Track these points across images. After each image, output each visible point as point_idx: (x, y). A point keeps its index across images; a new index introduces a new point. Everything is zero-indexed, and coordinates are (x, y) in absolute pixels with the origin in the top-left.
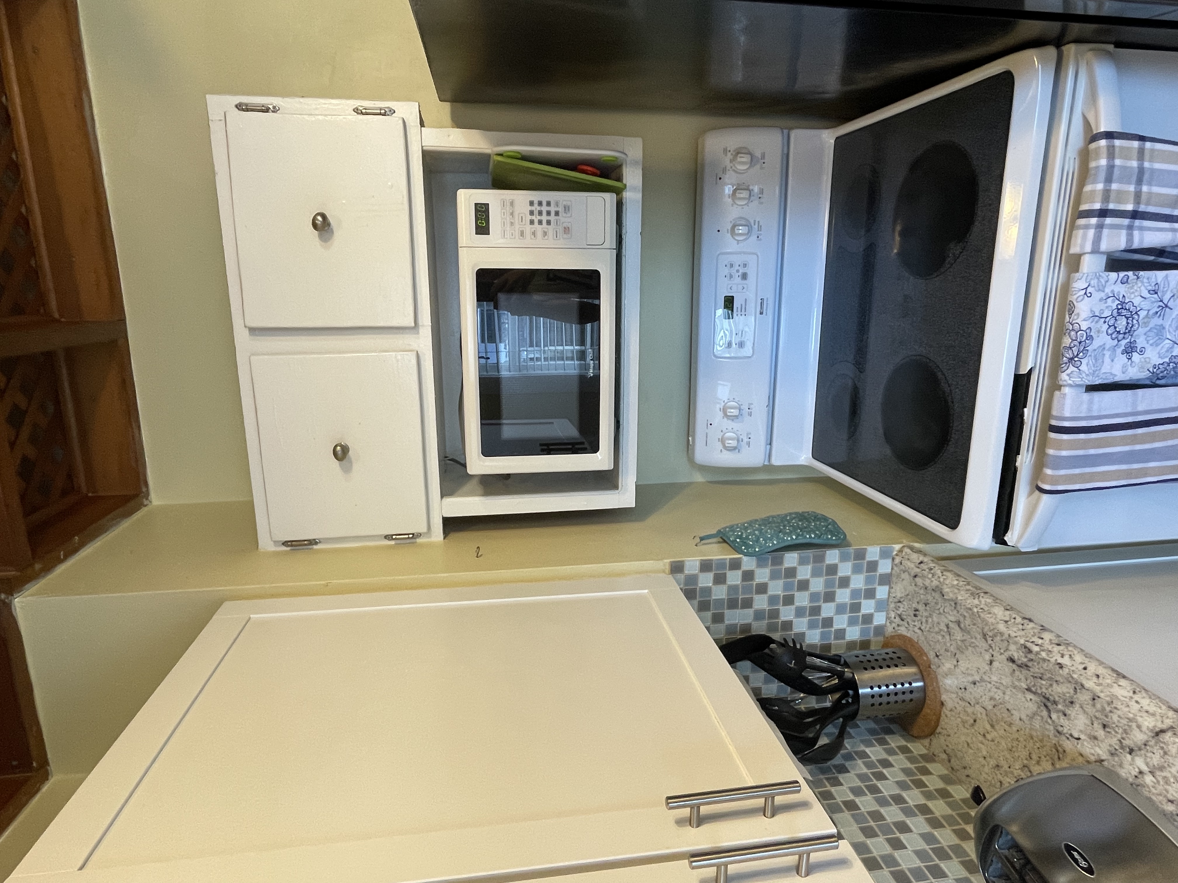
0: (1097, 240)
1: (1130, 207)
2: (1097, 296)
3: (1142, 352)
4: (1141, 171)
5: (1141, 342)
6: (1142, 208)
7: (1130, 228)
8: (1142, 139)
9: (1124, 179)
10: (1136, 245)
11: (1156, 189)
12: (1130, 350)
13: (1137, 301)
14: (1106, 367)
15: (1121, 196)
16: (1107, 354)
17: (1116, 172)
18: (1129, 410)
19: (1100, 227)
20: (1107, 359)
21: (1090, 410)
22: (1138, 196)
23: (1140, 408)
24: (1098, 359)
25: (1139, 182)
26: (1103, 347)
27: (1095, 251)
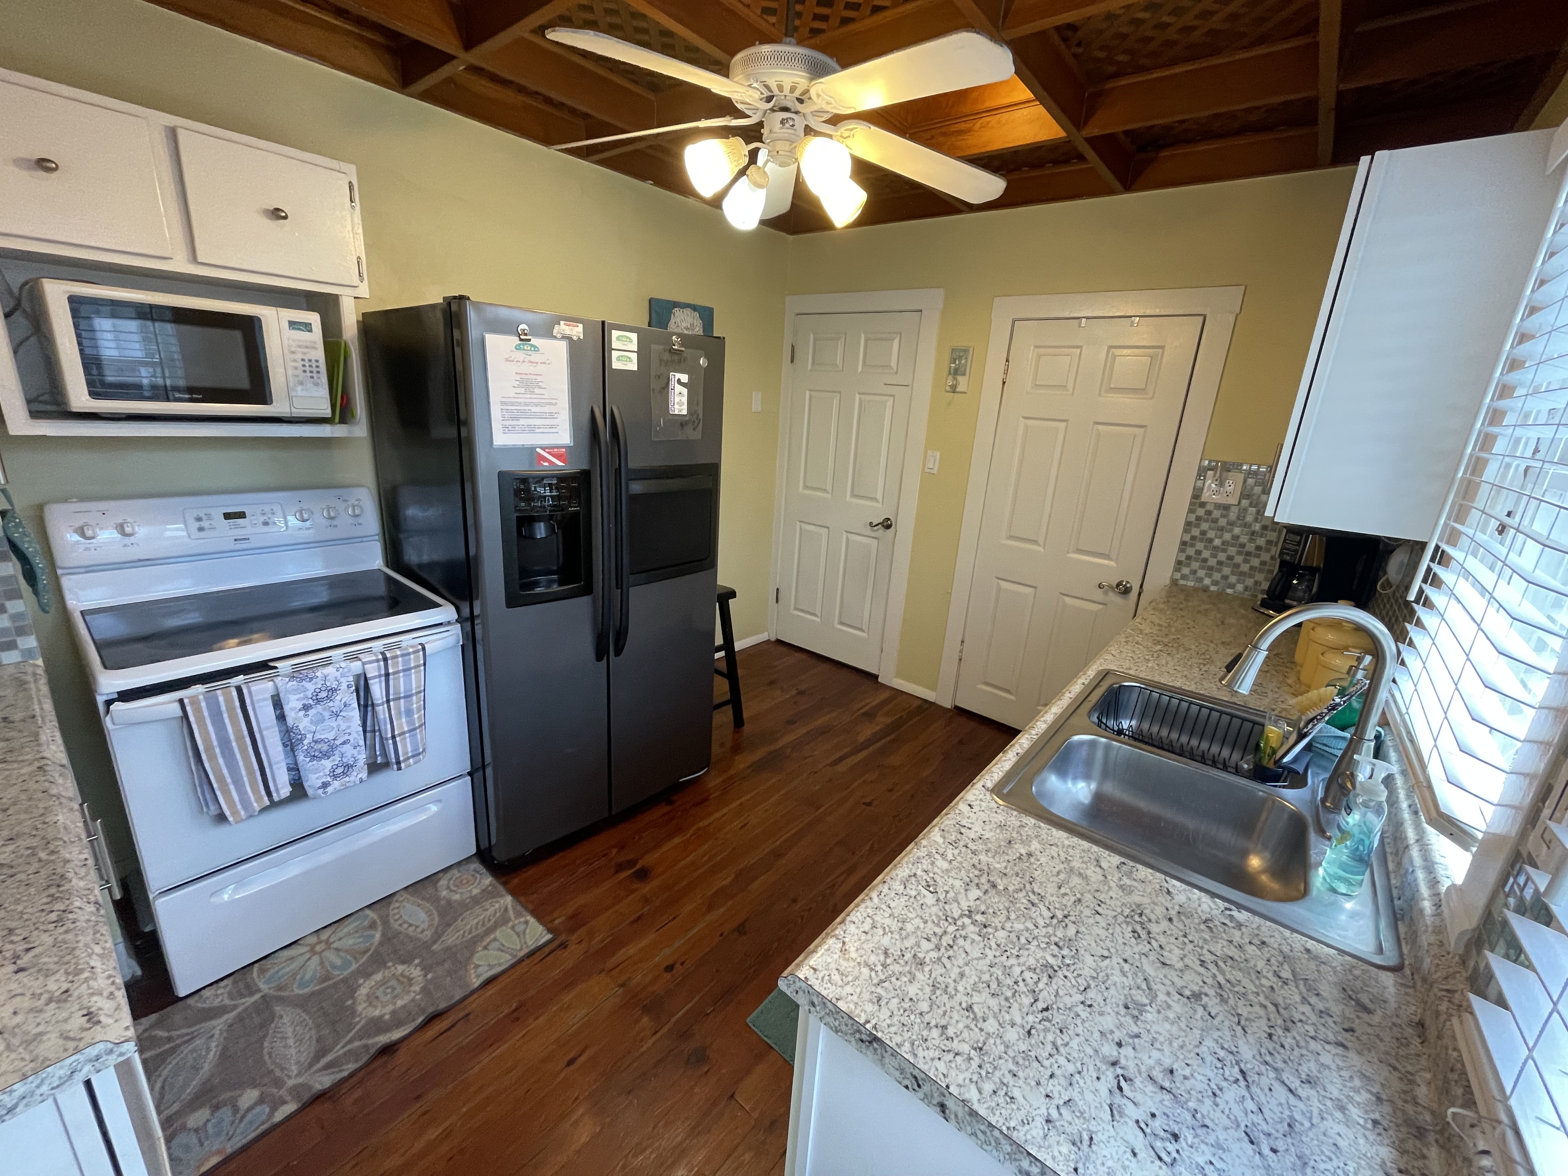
0: (371, 662)
1: (391, 671)
2: (338, 674)
3: (306, 715)
4: (410, 669)
5: (311, 712)
6: (391, 677)
7: (380, 676)
8: (425, 664)
9: (405, 663)
10: (370, 682)
11: (402, 680)
12: (306, 708)
13: (339, 698)
14: (293, 697)
15: (396, 664)
16: (302, 695)
17: (406, 658)
18: (262, 726)
19: (378, 661)
20: (298, 696)
21: (258, 701)
22: (398, 672)
23: (265, 733)
24: (295, 691)
25: (404, 670)
26: (306, 690)
27: (364, 664)
